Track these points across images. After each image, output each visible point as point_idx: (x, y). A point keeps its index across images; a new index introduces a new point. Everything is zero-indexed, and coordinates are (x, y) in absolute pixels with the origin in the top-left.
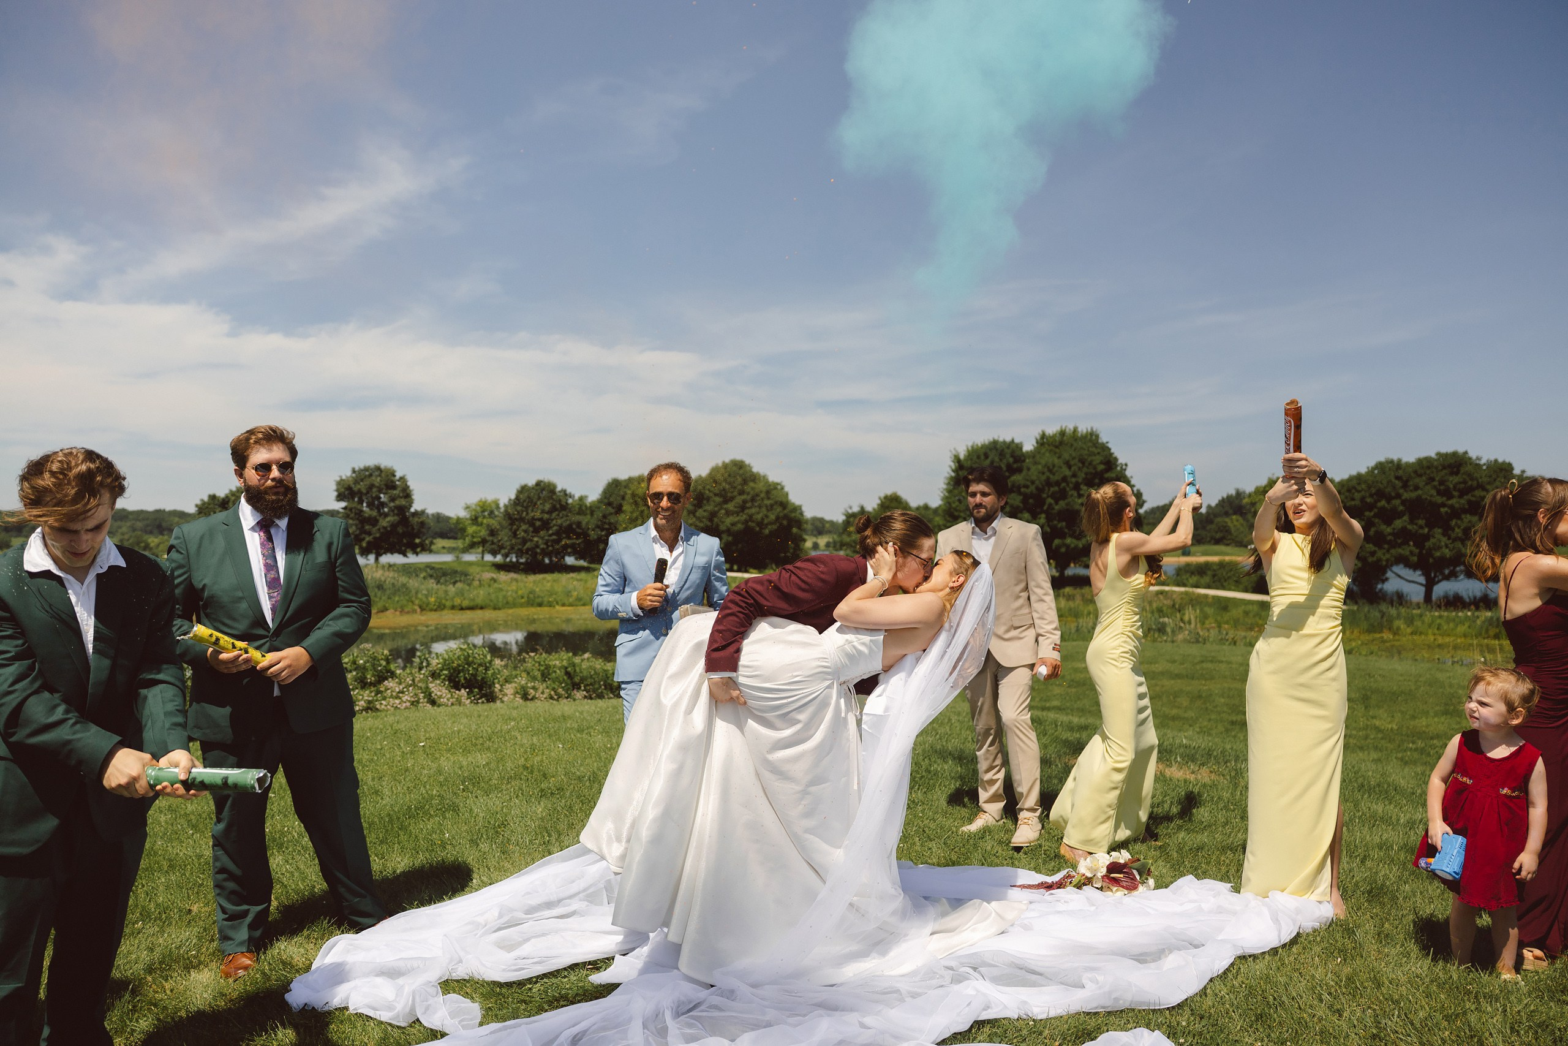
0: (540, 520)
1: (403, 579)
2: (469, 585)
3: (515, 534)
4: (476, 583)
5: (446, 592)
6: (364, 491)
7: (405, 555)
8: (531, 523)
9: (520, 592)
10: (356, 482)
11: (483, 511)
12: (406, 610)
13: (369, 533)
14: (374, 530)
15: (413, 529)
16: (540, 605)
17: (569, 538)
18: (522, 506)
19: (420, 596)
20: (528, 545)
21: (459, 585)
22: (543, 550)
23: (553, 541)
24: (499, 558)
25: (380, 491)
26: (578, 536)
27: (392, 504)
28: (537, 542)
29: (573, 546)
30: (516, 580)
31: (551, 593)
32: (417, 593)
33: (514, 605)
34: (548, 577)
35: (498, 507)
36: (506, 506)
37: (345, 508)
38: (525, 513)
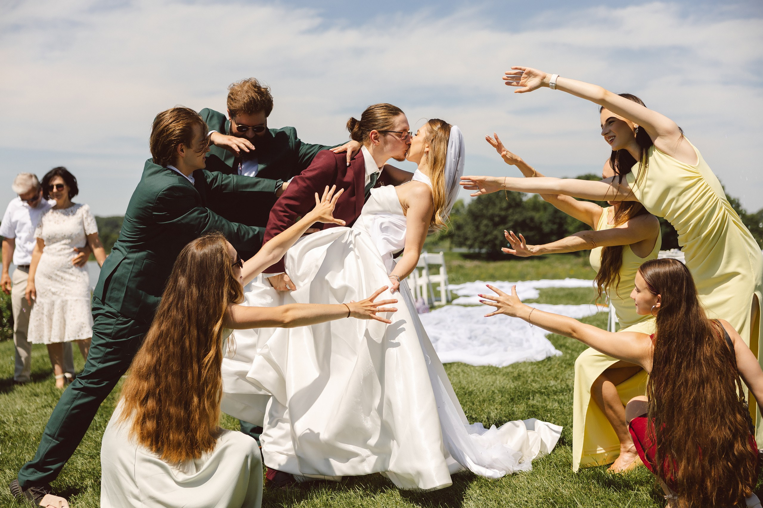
0: (499, 216)
3: (477, 228)
8: (491, 218)
20: (489, 237)
24: (464, 250)
30: (479, 267)
35: (463, 205)
36: (470, 205)
38: (485, 211)
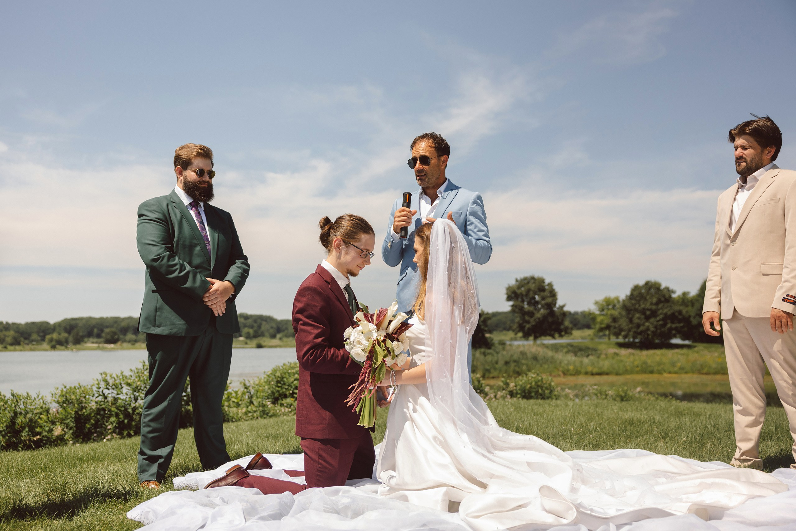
0: (650, 310)
1: (550, 353)
2: (598, 357)
3: (631, 321)
4: (603, 356)
5: (581, 362)
6: (524, 293)
7: (554, 337)
8: (643, 312)
9: (636, 363)
10: (519, 287)
11: (608, 305)
12: (553, 374)
13: (528, 322)
14: (532, 320)
15: (558, 319)
16: (652, 372)
17: (673, 322)
18: (636, 300)
19: (563, 365)
20: (642, 328)
21: (591, 357)
22: (653, 332)
23: (661, 325)
24: (621, 340)
25: (535, 293)
26: (680, 321)
27: (543, 302)
28: (648, 326)
29: (676, 329)
30: (633, 354)
31: (659, 364)
32: (560, 363)
33: (631, 372)
34: (658, 352)
35: (619, 301)
36: (624, 301)
37: (512, 306)
38: (637, 306)
